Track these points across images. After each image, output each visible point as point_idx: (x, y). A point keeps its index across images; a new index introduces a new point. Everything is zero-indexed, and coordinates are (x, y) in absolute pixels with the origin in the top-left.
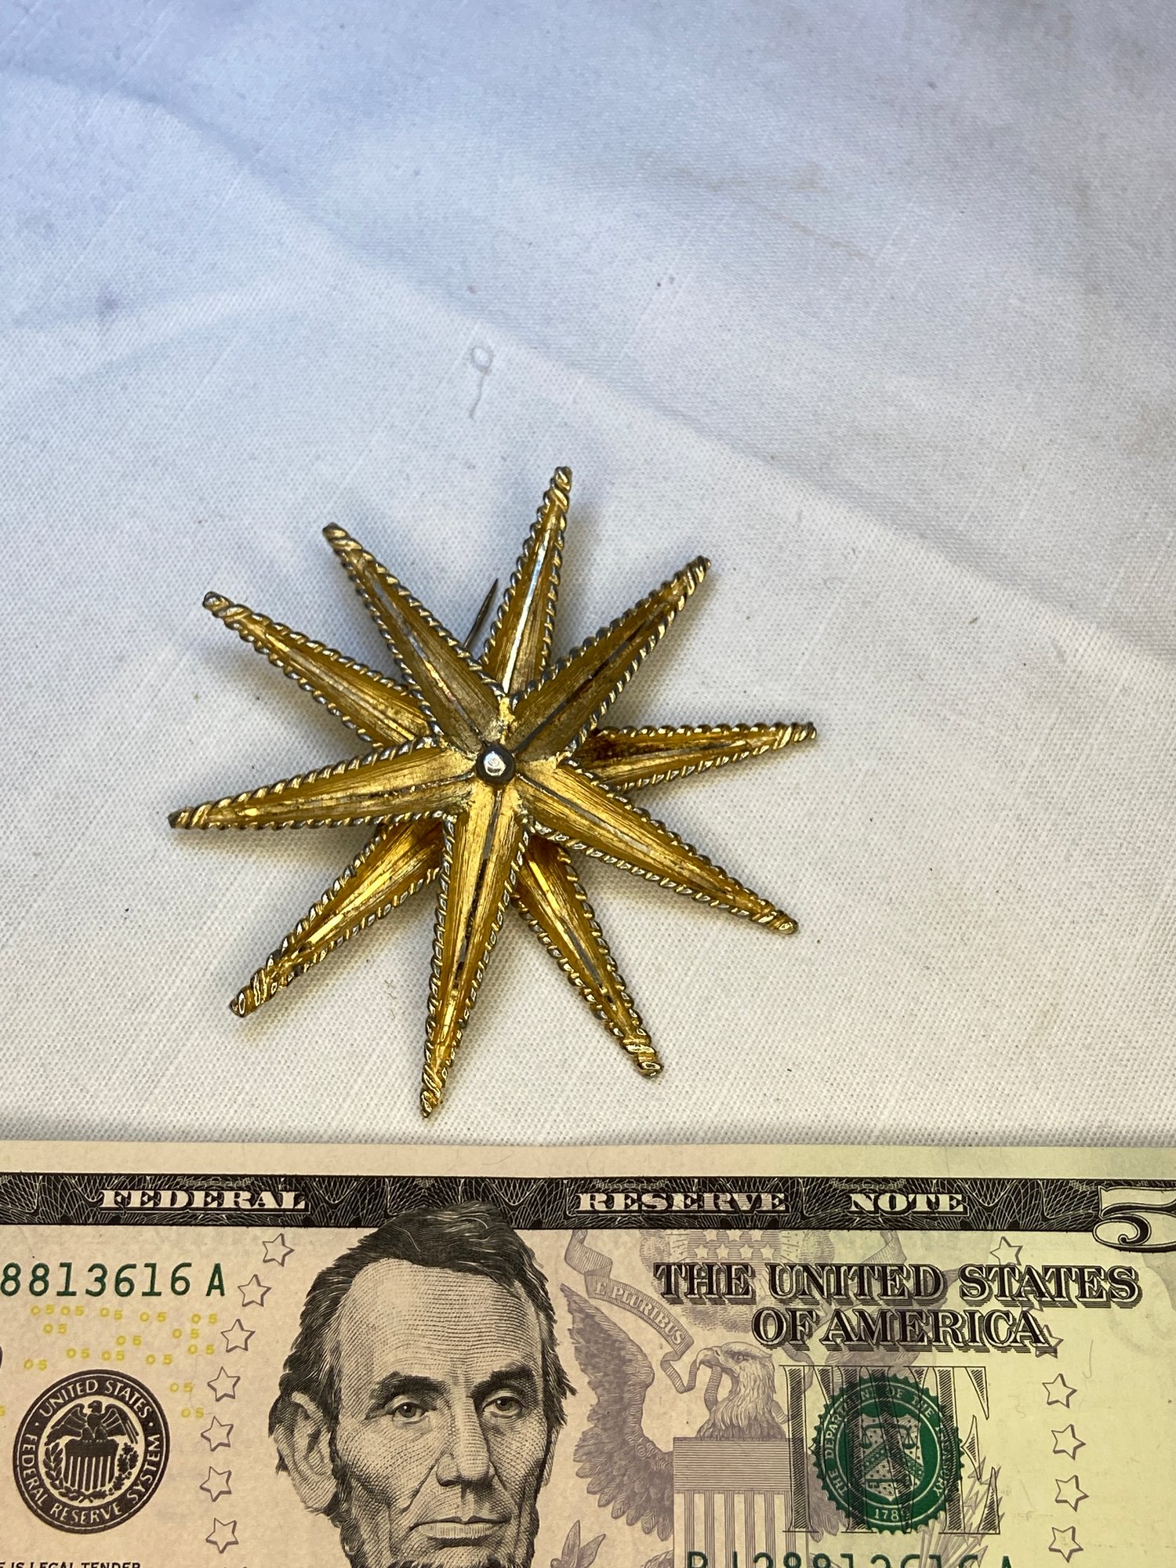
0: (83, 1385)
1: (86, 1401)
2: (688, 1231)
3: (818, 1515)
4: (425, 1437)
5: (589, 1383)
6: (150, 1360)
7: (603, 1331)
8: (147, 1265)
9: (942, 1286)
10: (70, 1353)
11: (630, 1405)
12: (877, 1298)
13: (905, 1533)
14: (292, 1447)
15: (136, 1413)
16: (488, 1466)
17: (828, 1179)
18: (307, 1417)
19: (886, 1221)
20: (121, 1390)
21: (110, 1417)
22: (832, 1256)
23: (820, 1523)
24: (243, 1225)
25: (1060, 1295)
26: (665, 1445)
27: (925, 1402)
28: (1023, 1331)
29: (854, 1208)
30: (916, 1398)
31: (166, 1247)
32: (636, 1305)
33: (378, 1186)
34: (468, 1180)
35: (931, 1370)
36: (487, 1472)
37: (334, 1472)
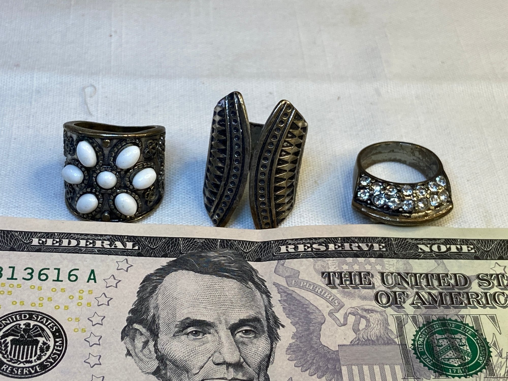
0: (20, 316)
1: (22, 323)
2: (338, 259)
3: (419, 372)
4: (205, 345)
5: (291, 323)
6: (57, 307)
7: (296, 300)
8: (55, 269)
9: (468, 282)
10: (14, 303)
11: (313, 332)
12: (436, 287)
13: (466, 378)
14: (134, 346)
15: (49, 329)
16: (240, 358)
17: (406, 239)
18: (142, 334)
19: (437, 255)
20: (41, 319)
21: (35, 329)
22: (412, 268)
23: (421, 375)
24: (106, 254)
26: (334, 347)
27: (467, 329)
29: (420, 251)
31: (66, 262)
32: (314, 289)
33: (176, 241)
34: (222, 241)
35: (468, 316)
36: (240, 360)
37: (157, 358)
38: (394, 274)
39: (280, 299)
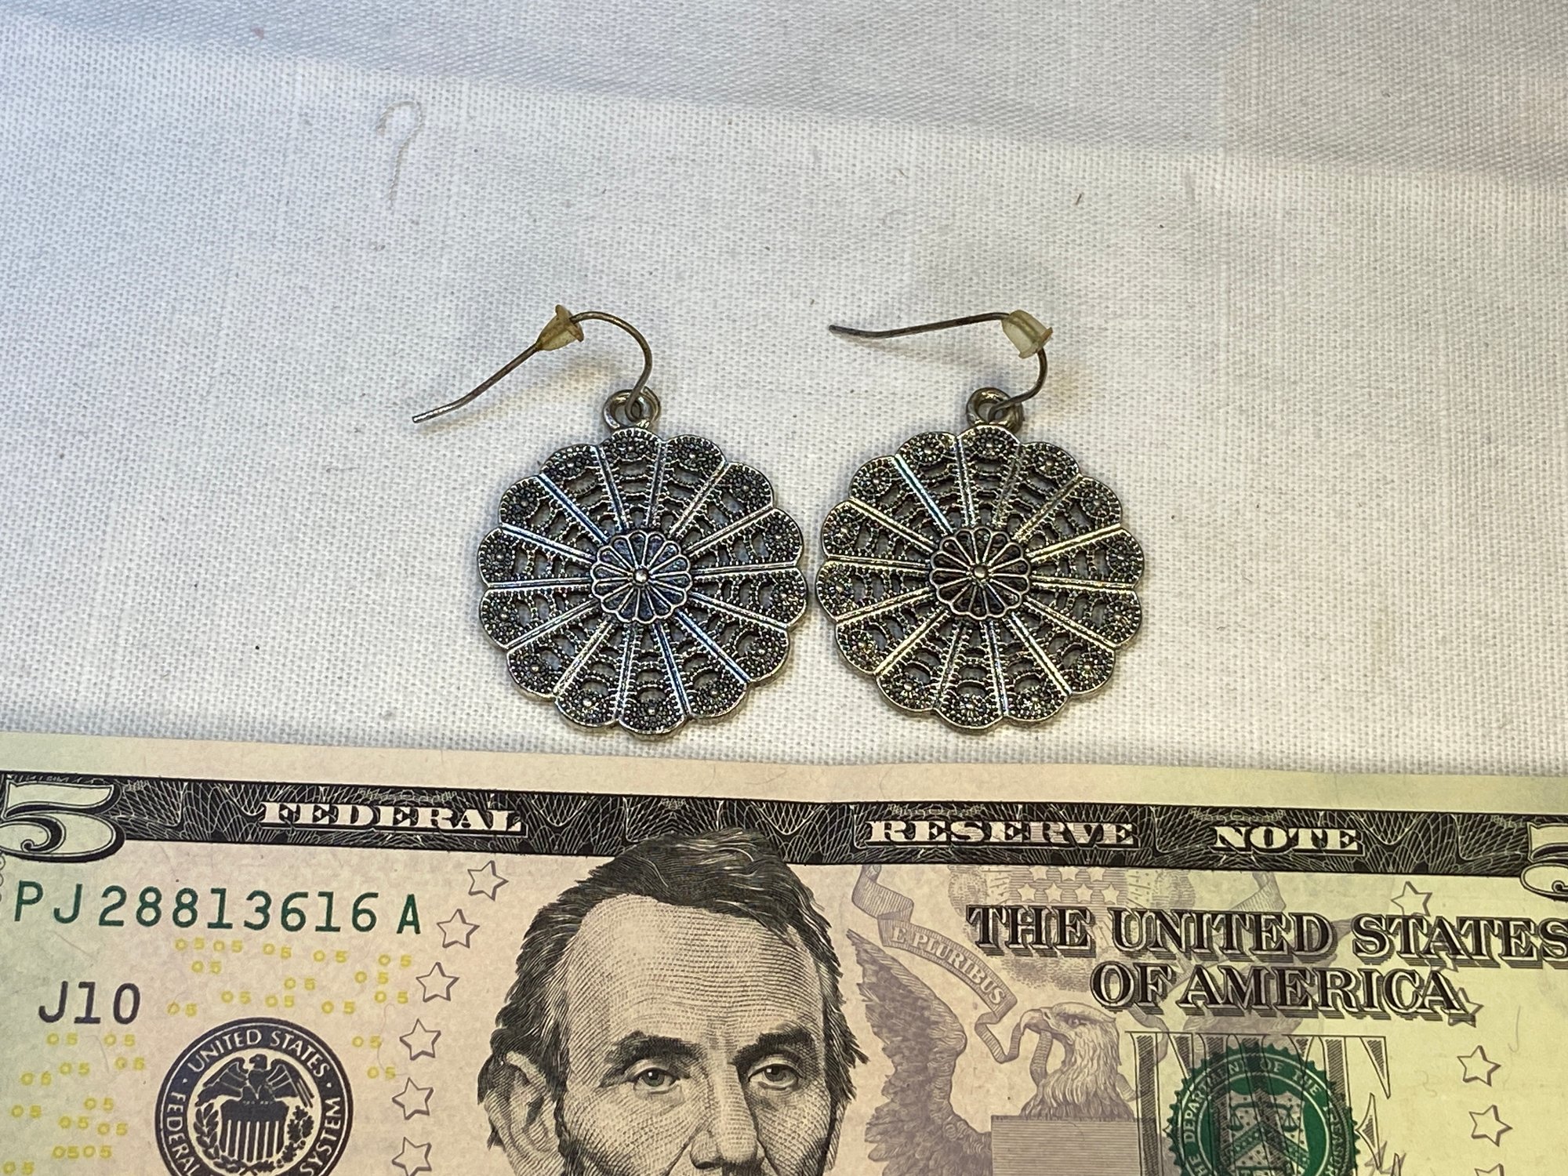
0: (242, 1035)
2: (1010, 867)
4: (676, 1110)
5: (884, 1049)
6: (327, 1007)
7: (901, 985)
8: (321, 894)
9: (1330, 940)
10: (226, 997)
11: (935, 1076)
12: (1248, 953)
14: (507, 1116)
15: (310, 1072)
16: (756, 1147)
17: (1187, 808)
18: (526, 1082)
19: (1260, 859)
20: (291, 1042)
21: (278, 1075)
22: (1192, 901)
24: (443, 849)
25: (1479, 952)
26: (981, 1125)
27: (1310, 1077)
28: (1433, 994)
29: (1219, 844)
30: (1299, 1073)
31: (345, 873)
32: (945, 957)
33: (614, 806)
34: (729, 802)
35: (1317, 1039)
36: (755, 1154)
37: (562, 1149)
38: (1145, 916)
39: (861, 981)
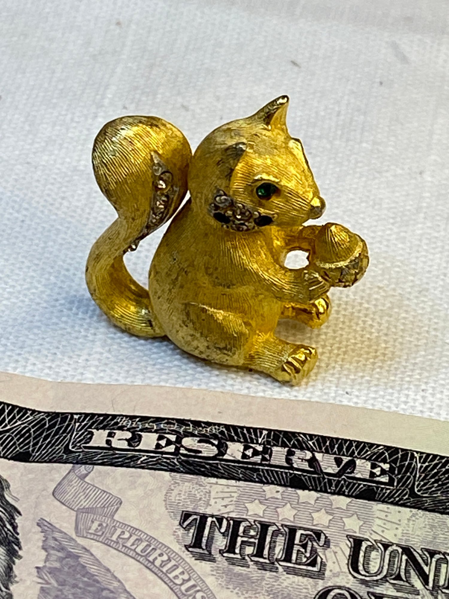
38: (390, 549)
39: (41, 565)
